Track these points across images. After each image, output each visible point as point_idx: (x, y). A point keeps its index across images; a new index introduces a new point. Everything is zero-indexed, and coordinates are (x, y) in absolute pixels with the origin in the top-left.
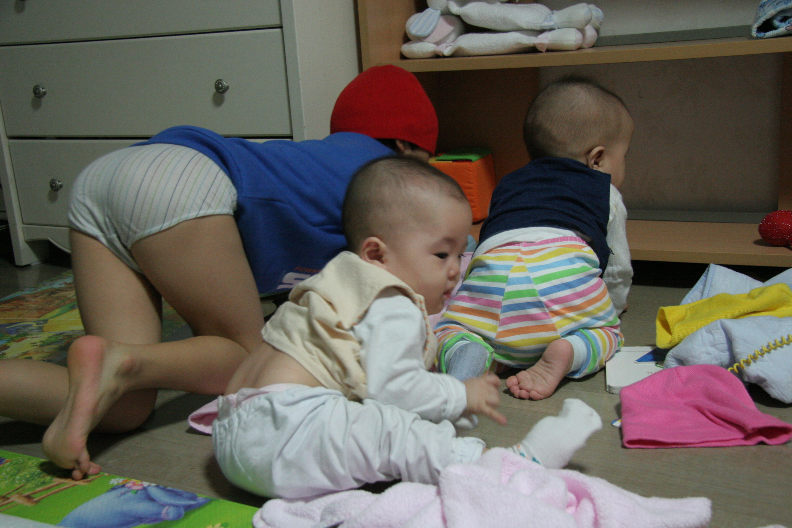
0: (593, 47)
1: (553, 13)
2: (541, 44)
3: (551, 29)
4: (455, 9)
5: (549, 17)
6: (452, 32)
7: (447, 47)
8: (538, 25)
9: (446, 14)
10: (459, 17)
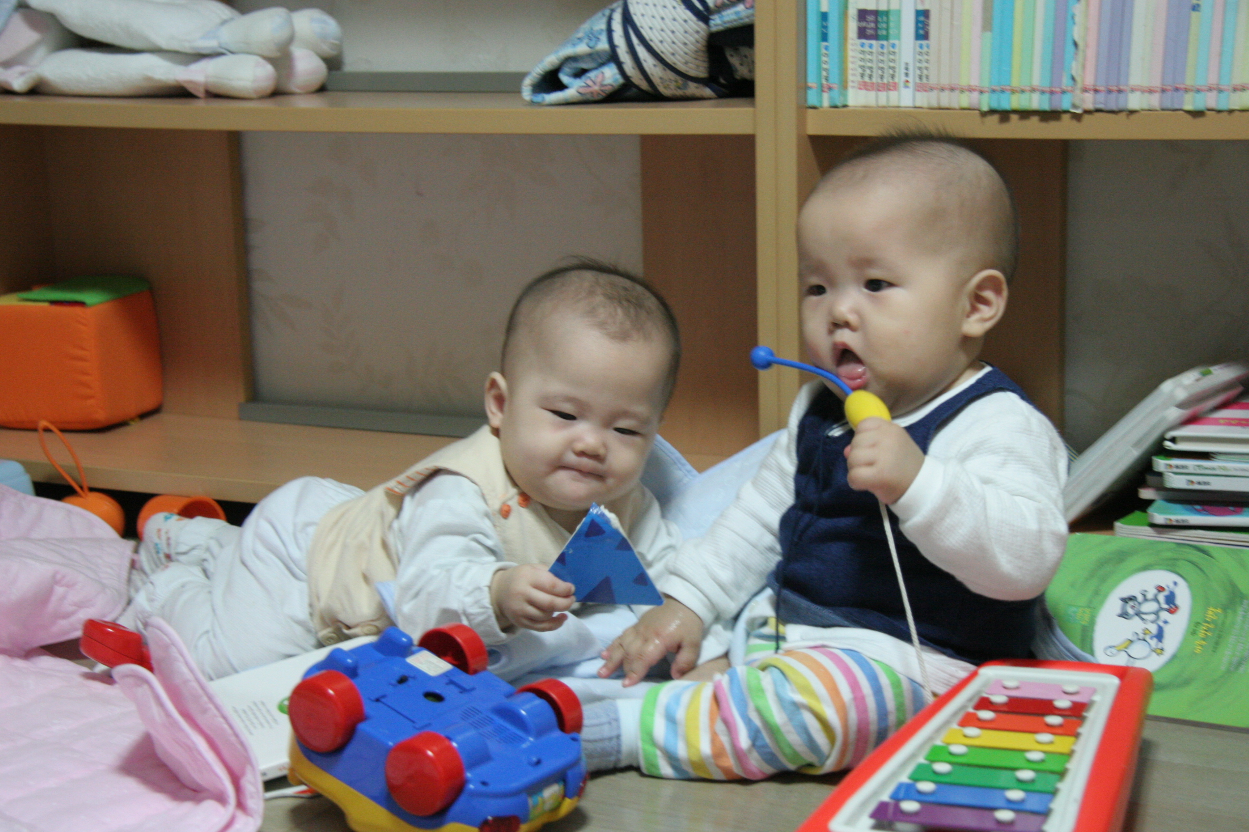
2: (196, 82)
3: (215, 55)
5: (215, 29)
6: (39, 43)
7: (20, 74)
9: (24, 9)
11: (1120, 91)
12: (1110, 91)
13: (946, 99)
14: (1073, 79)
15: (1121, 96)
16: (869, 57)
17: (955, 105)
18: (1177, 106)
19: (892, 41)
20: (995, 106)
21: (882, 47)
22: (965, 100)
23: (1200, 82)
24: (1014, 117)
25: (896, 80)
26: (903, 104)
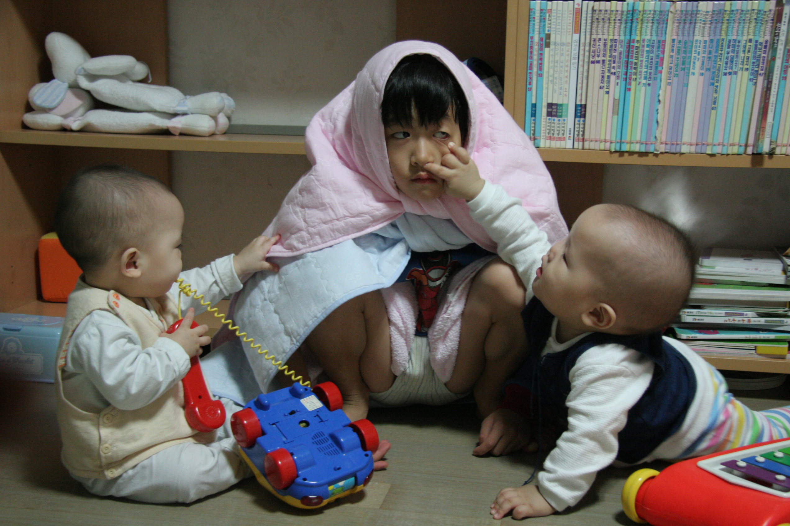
0: (225, 133)
1: (186, 98)
2: (174, 127)
3: (184, 114)
4: (84, 83)
5: (182, 101)
6: (81, 106)
7: (75, 121)
8: (172, 109)
9: (74, 87)
10: (88, 92)
11: (677, 144)
12: (673, 144)
13: (593, 145)
14: (656, 137)
15: (678, 147)
16: (553, 125)
17: (597, 148)
18: (703, 152)
19: (563, 118)
20: (618, 149)
21: (559, 120)
22: (602, 146)
23: (716, 142)
24: (626, 155)
25: (565, 136)
26: (567, 147)
